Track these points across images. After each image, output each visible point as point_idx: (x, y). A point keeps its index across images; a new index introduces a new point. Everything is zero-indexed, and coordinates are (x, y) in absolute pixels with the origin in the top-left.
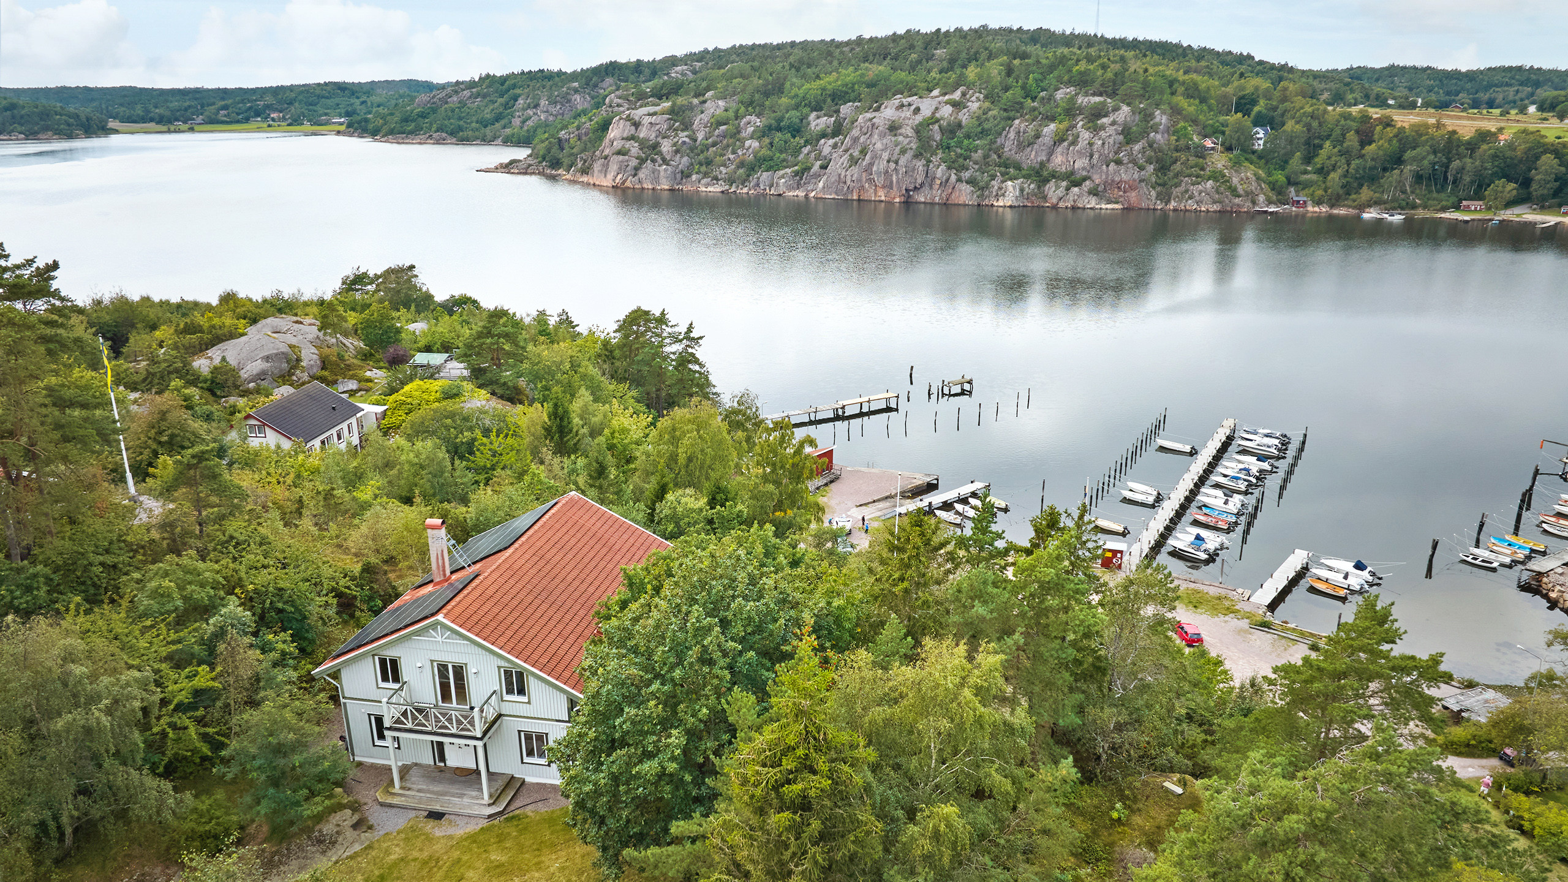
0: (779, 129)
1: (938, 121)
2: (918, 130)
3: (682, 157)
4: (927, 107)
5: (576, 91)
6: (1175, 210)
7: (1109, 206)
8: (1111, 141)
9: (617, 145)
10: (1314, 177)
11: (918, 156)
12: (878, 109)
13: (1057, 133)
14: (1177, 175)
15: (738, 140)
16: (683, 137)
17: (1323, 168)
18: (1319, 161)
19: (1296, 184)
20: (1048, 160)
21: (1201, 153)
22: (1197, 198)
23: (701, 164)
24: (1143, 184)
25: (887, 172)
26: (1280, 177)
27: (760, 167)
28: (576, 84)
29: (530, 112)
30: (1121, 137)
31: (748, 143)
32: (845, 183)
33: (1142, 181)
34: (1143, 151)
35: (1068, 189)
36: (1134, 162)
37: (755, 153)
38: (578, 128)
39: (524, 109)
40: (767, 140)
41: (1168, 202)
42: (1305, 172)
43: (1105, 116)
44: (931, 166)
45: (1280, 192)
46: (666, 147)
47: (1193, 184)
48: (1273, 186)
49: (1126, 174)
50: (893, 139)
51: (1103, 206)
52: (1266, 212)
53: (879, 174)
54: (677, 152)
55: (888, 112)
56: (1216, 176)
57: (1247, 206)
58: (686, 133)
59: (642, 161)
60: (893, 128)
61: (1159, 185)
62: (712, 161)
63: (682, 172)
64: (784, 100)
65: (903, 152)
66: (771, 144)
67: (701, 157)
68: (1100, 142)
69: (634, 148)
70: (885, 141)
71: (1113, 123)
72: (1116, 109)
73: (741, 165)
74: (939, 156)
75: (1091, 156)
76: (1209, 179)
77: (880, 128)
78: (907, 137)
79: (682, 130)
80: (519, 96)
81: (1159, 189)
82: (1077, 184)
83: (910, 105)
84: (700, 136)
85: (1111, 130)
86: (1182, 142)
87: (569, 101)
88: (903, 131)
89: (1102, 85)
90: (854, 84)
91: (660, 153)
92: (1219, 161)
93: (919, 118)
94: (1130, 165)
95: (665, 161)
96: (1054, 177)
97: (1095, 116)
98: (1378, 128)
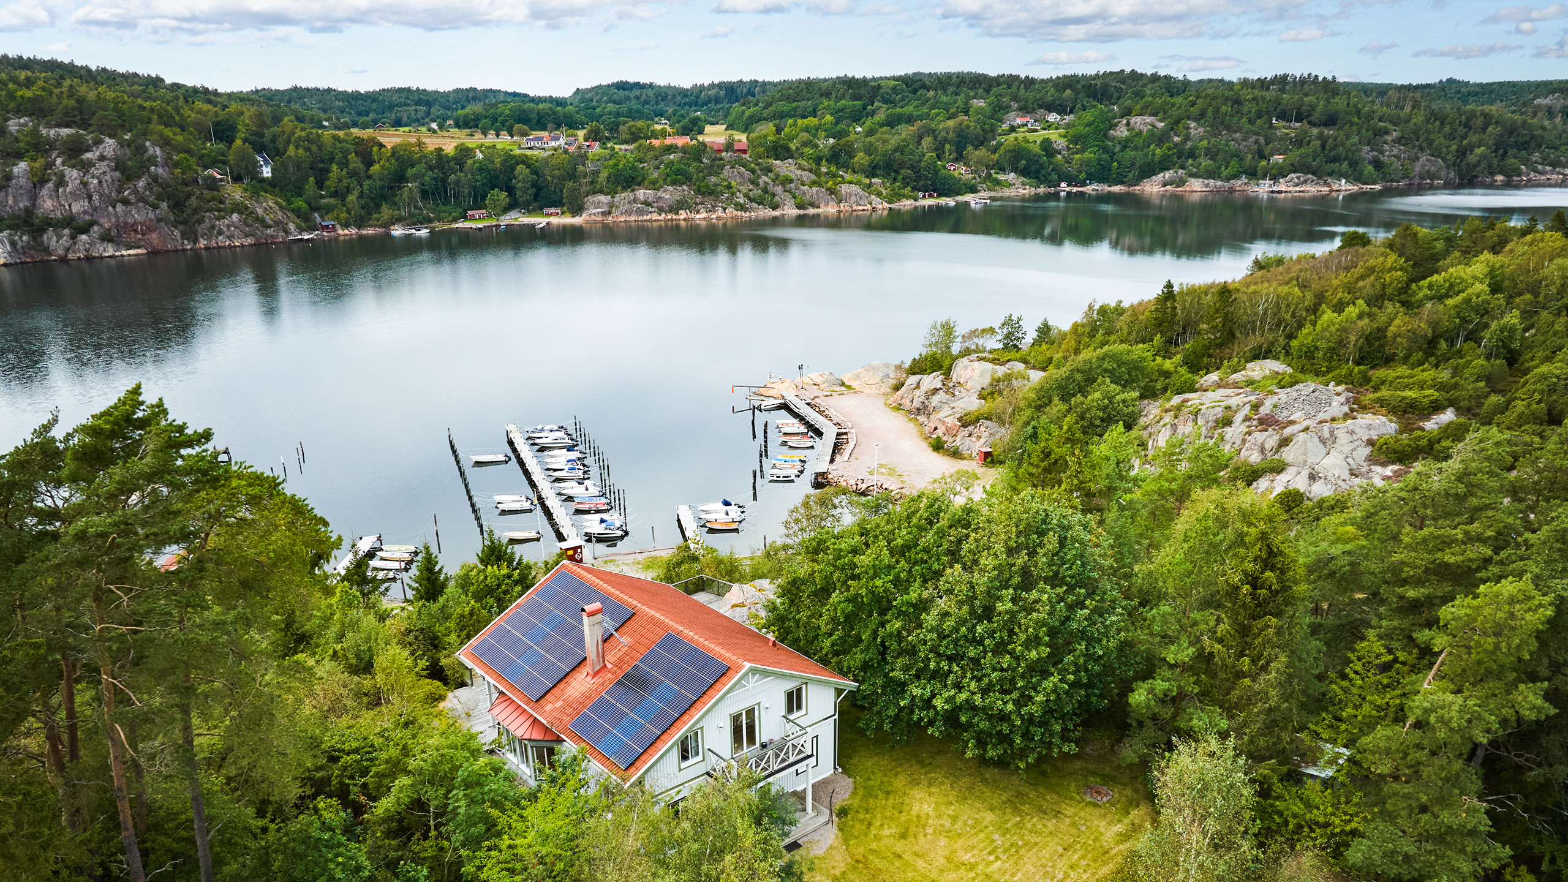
6: (207, 248)
7: (131, 252)
8: (108, 178)
10: (332, 201)
13: (32, 172)
14: (196, 211)
17: (336, 191)
18: (331, 183)
19: (318, 209)
20: (34, 205)
21: (213, 185)
22: (228, 233)
24: (163, 224)
26: (300, 203)
30: (117, 174)
33: (159, 220)
34: (149, 187)
35: (73, 237)
36: (142, 199)
41: (195, 241)
42: (322, 197)
43: (88, 150)
45: (307, 219)
47: (218, 219)
48: (298, 213)
49: (138, 215)
51: (124, 253)
52: (301, 240)
56: (238, 208)
57: (281, 237)
61: (181, 223)
68: (95, 181)
71: (102, 158)
72: (98, 142)
75: (90, 198)
76: (232, 212)
81: (181, 227)
82: (85, 230)
85: (103, 166)
86: (188, 175)
89: (66, 114)
92: (235, 193)
94: (140, 204)
96: (50, 225)
97: (74, 151)
98: (375, 149)
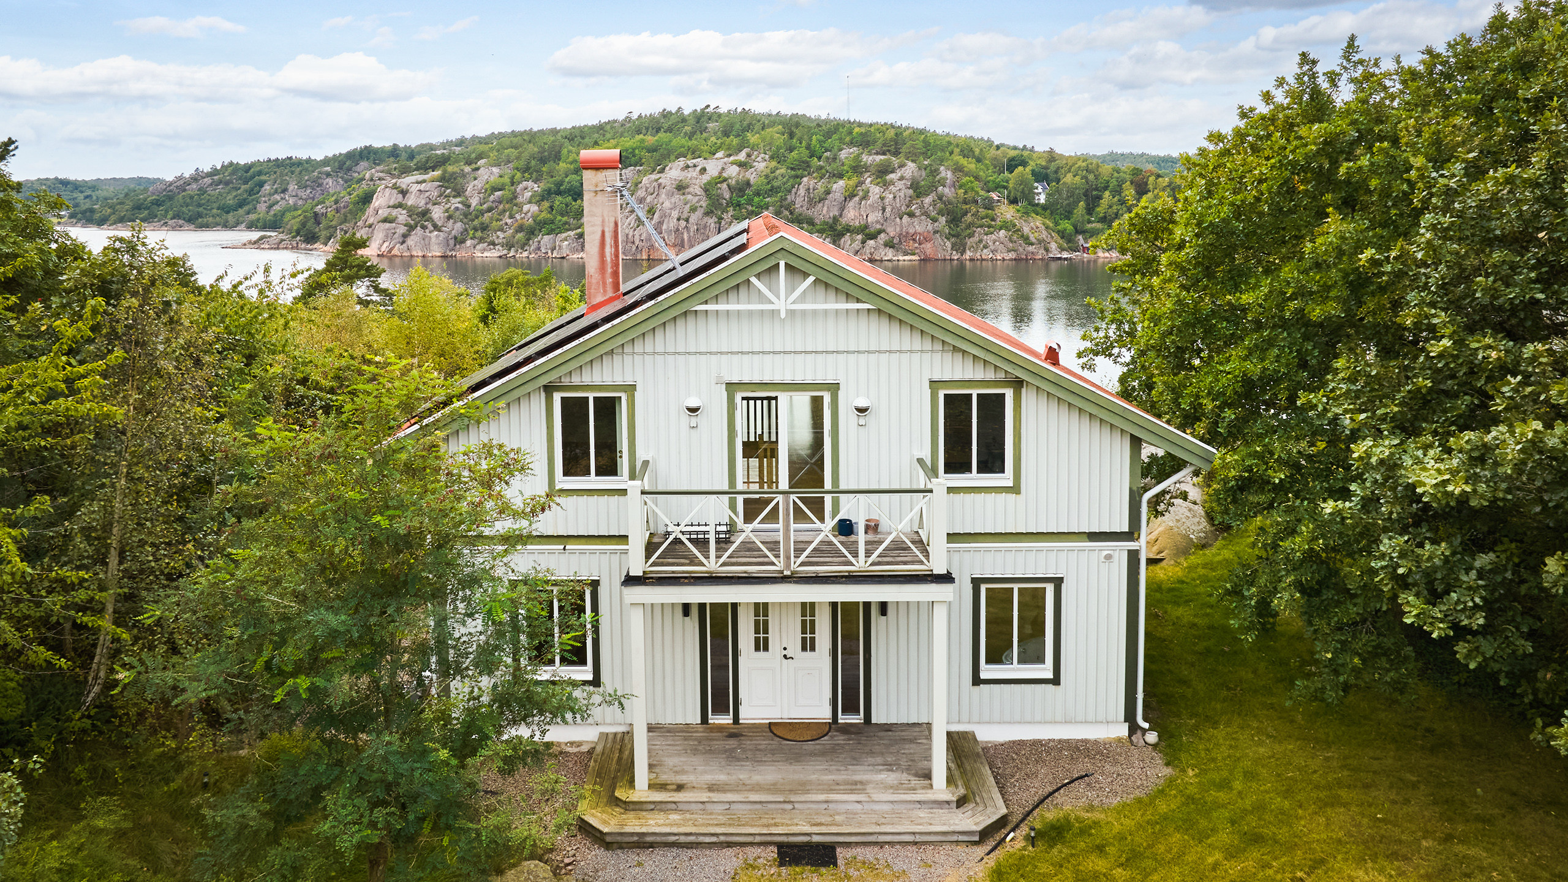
0: (559, 193)
1: (725, 180)
2: (707, 189)
3: (455, 222)
4: (713, 167)
5: (328, 175)
6: (971, 260)
7: (906, 258)
8: (902, 194)
9: (383, 213)
10: (1099, 226)
11: (708, 213)
12: (662, 171)
13: (846, 189)
14: (969, 226)
15: (516, 205)
16: (456, 203)
17: (1105, 217)
18: (1101, 210)
19: (1083, 232)
20: (841, 215)
21: (989, 205)
22: (992, 248)
23: (475, 229)
24: (938, 235)
25: (678, 230)
26: (1066, 225)
27: (540, 231)
28: (328, 169)
29: (277, 197)
30: (911, 192)
31: (526, 208)
32: (633, 243)
33: (936, 232)
34: (934, 204)
35: (863, 242)
36: (926, 214)
37: (534, 217)
38: (336, 202)
39: (270, 195)
40: (546, 204)
41: (963, 252)
42: (1089, 222)
43: (892, 172)
44: (723, 223)
45: (1069, 240)
46: (437, 213)
47: (986, 234)
48: (1062, 234)
49: (921, 226)
50: (682, 197)
51: (901, 258)
52: (1060, 258)
53: (669, 232)
54: (449, 218)
55: (674, 172)
56: (1006, 226)
57: (1041, 254)
58: (459, 199)
59: (411, 228)
60: (681, 187)
61: (953, 236)
62: (487, 226)
63: (455, 238)
64: (562, 166)
65: (693, 210)
66: (551, 208)
67: (476, 222)
68: (891, 196)
69: (402, 216)
70: (673, 200)
71: (901, 178)
72: (902, 166)
73: (520, 229)
74: (730, 214)
75: (884, 210)
76: (1001, 229)
77: (668, 188)
78: (696, 195)
79: (454, 197)
80: (265, 182)
81: (953, 240)
82: (873, 236)
83: (695, 166)
84: (474, 202)
85: (900, 185)
86: (970, 195)
87: (320, 185)
88: (691, 190)
89: (884, 144)
90: (634, 149)
91: (431, 220)
92: (1007, 212)
93: (706, 178)
94: (923, 217)
95: (436, 228)
96: (848, 231)
97: (882, 172)
98: (1152, 179)
